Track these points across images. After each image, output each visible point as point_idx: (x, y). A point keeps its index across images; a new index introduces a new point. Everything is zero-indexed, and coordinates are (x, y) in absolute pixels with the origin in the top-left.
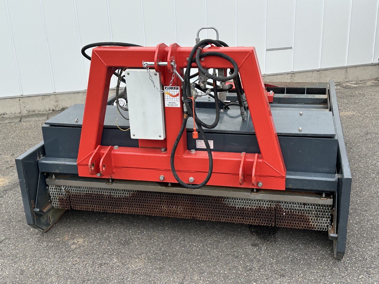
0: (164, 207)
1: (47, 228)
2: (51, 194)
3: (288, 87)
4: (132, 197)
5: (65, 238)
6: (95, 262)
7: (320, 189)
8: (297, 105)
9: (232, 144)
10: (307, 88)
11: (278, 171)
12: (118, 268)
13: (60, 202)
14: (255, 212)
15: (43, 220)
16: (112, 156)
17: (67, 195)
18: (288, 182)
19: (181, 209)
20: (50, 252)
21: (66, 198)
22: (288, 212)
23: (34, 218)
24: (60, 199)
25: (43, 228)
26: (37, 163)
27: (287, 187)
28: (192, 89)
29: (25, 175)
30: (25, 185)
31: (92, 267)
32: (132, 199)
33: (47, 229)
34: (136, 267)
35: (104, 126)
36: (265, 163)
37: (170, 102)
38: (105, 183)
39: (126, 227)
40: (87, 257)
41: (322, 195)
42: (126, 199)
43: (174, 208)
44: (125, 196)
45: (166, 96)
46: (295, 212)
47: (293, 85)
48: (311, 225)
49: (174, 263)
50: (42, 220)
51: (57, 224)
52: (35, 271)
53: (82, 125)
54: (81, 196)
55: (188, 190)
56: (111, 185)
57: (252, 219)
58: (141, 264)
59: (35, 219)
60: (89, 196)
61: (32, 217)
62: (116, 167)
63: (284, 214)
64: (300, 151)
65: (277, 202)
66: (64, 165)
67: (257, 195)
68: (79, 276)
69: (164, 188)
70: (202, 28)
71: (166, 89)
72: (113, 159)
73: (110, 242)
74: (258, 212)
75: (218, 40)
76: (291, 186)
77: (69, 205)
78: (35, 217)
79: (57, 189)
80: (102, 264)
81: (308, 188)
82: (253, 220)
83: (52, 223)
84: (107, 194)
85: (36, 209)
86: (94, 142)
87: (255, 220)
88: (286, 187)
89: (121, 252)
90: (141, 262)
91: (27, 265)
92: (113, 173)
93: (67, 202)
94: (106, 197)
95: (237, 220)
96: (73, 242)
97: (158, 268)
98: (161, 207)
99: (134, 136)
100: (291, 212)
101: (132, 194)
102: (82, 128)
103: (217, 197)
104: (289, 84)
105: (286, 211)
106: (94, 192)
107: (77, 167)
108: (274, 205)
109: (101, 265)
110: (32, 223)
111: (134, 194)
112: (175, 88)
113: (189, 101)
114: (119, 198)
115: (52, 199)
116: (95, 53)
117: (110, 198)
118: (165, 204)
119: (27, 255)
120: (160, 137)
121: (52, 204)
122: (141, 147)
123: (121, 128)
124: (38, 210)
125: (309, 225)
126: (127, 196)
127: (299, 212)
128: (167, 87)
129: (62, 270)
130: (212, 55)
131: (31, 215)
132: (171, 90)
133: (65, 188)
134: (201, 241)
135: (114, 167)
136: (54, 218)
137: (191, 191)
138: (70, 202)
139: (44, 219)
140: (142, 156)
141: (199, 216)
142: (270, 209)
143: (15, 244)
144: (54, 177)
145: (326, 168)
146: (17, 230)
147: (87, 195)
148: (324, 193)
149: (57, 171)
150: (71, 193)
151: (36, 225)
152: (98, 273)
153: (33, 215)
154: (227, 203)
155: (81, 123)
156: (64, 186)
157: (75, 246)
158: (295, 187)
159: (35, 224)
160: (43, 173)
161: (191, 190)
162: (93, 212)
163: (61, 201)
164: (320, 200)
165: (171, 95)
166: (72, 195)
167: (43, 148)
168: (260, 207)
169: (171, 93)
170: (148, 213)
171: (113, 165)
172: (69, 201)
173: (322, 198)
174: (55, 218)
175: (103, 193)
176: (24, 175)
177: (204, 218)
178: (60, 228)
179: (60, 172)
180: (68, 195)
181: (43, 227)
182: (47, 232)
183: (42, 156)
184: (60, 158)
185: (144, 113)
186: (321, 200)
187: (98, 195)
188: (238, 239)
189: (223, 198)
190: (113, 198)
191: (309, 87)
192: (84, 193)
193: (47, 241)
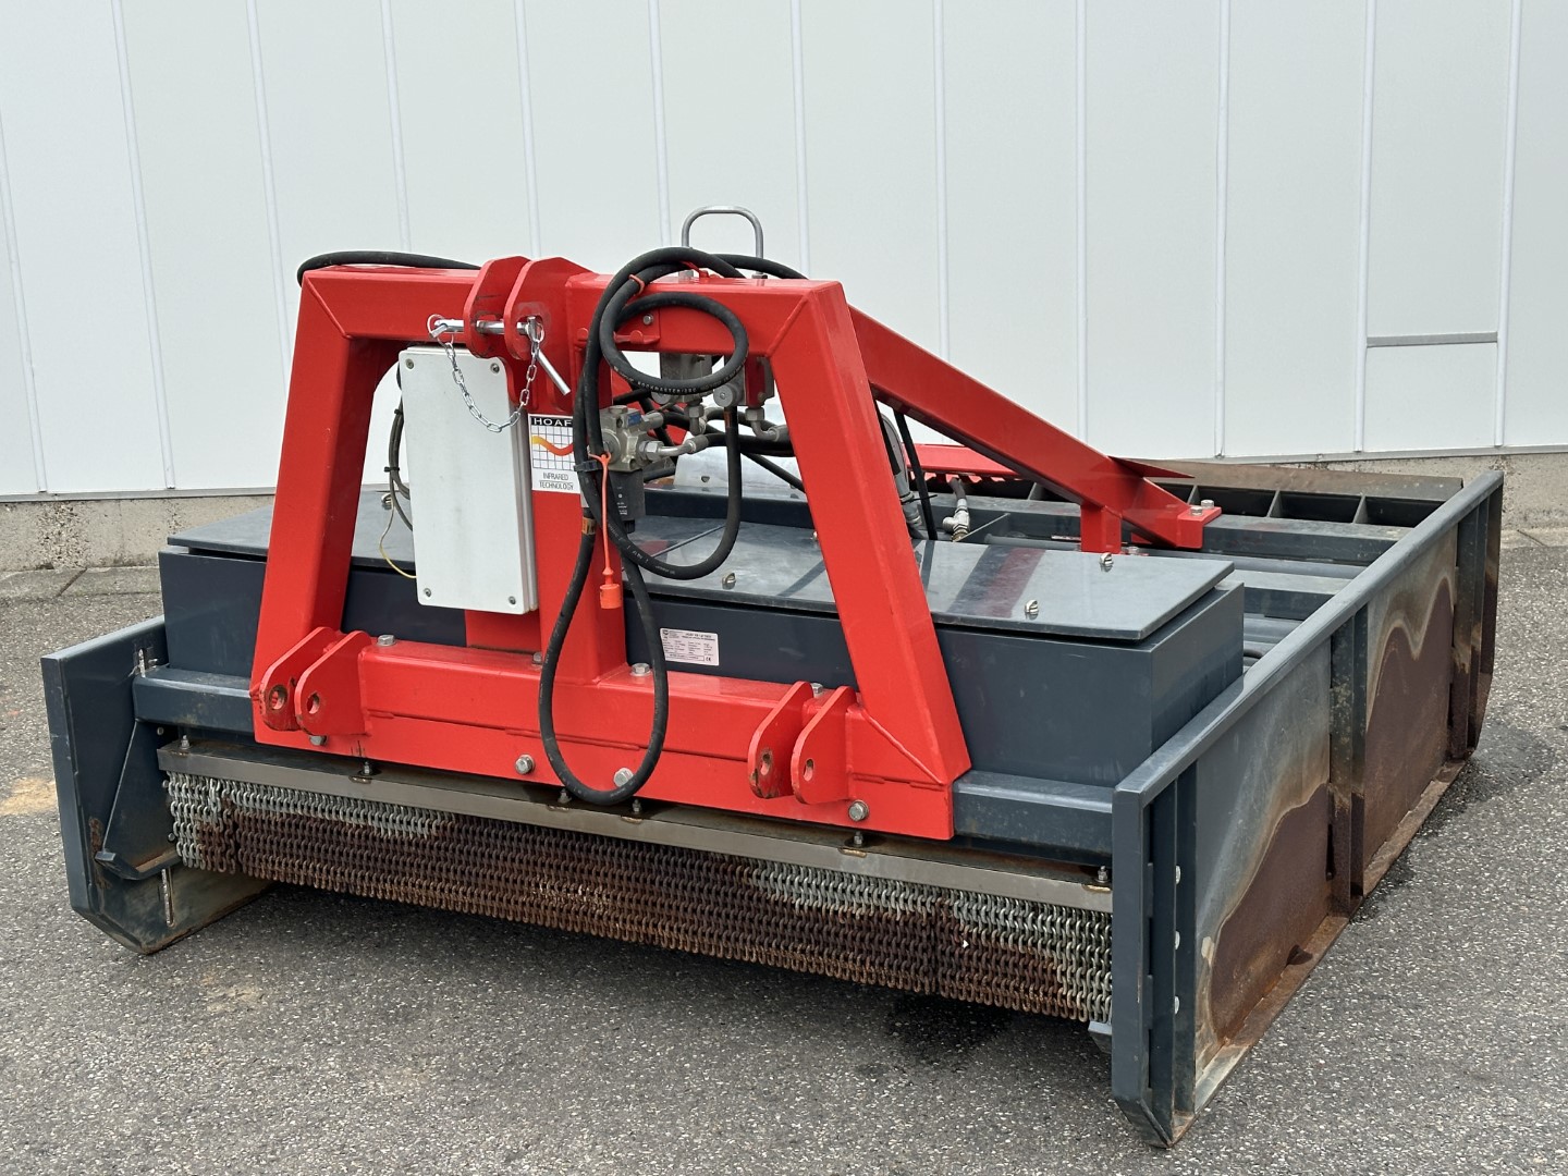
0: (544, 886)
1: (152, 939)
2: (176, 808)
3: (1287, 490)
4: (437, 838)
5: (202, 978)
6: (258, 1061)
7: (1077, 845)
8: (1287, 563)
9: (782, 649)
10: (1367, 498)
11: (919, 762)
12: (324, 1087)
13: (204, 842)
14: (860, 928)
15: (139, 905)
16: (359, 667)
17: (224, 816)
18: (962, 808)
19: (604, 898)
20: (127, 1015)
21: (222, 827)
22: (979, 936)
23: (94, 888)
24: (204, 833)
25: (137, 933)
26: (128, 686)
27: (961, 830)
28: (626, 428)
29: (72, 721)
30: (69, 758)
31: (240, 1074)
32: (439, 848)
33: (154, 942)
34: (392, 1090)
35: (353, 558)
36: (871, 724)
37: (547, 472)
38: (345, 778)
39: (437, 967)
40: (241, 1043)
41: (1097, 876)
42: (417, 845)
43: (580, 892)
44: (415, 835)
45: (534, 447)
46: (1002, 940)
47: (1311, 483)
48: (1064, 997)
49: (531, 1095)
50: (134, 902)
51: (203, 935)
52: (47, 1064)
53: (265, 551)
54: (270, 822)
55: (623, 820)
56: (366, 786)
57: (851, 957)
58: (415, 1084)
59: (101, 892)
60: (297, 826)
61: (88, 883)
62: (374, 713)
63: (965, 944)
64: (1022, 693)
65: (940, 895)
66: (213, 699)
67: (862, 860)
68: (182, 1095)
69: (541, 807)
70: (701, 211)
71: (533, 423)
72: (363, 682)
73: (348, 1008)
74: (873, 930)
75: (759, 257)
76: (972, 827)
77: (231, 857)
78: (103, 884)
79: (193, 792)
80: (279, 1068)
81: (1035, 839)
82: (854, 961)
83: (179, 927)
84: (354, 821)
85: (105, 852)
86: (303, 615)
87: (863, 962)
88: (955, 831)
89: (367, 1042)
90: (416, 1077)
91: (31, 1044)
92: (365, 734)
93: (224, 846)
94: (353, 835)
95: (796, 958)
96: (221, 994)
97: (464, 1101)
98: (537, 886)
99: (429, 594)
100: (988, 937)
101: (437, 828)
102: (268, 563)
103: (727, 859)
104: (1294, 478)
105: (970, 934)
106: (312, 811)
107: (252, 704)
108: (928, 905)
109: (275, 1070)
110: (86, 905)
111: (445, 828)
112: (562, 421)
113: (591, 467)
114: (395, 841)
115: (178, 828)
116: (312, 286)
117: (367, 837)
118: (550, 877)
119: (47, 1018)
120: (513, 602)
121: (178, 850)
122: (473, 646)
123: (403, 571)
124: (112, 857)
125: (1055, 995)
126: (422, 835)
127: (1015, 941)
128: (538, 419)
129: (138, 1071)
130: (674, 302)
131: (83, 874)
132: (550, 429)
133: (221, 789)
134: (677, 1039)
135: (369, 713)
136: (190, 908)
137: (632, 826)
138: (238, 846)
139: (143, 901)
140: (466, 674)
141: (666, 935)
142: (911, 920)
143: (25, 982)
144: (185, 743)
145: (1115, 766)
146: (59, 939)
147: (295, 824)
148: (1103, 868)
149: (191, 720)
150: (238, 809)
151: (102, 917)
152: (249, 1093)
153: (91, 876)
154: (761, 884)
155: (263, 542)
156: (216, 780)
157: (219, 1007)
158: (987, 833)
159: (99, 910)
160: (149, 726)
161: (633, 823)
162: (308, 888)
163: (206, 837)
164: (1086, 893)
165: (551, 448)
166: (241, 818)
167: (159, 633)
168: (877, 908)
169: (550, 439)
170: (492, 909)
171: (364, 703)
172: (231, 841)
173: (1091, 887)
174: (193, 910)
175: (341, 818)
176: (68, 718)
177: (685, 943)
178: (206, 947)
179: (198, 724)
180: (228, 817)
181: (133, 931)
182: (151, 954)
183: (157, 664)
184: (209, 675)
185: (459, 510)
186: (1091, 895)
187: (326, 823)
188: (818, 1047)
189: (749, 865)
190: (374, 839)
191: (1377, 493)
192: (281, 815)
193: (137, 982)
